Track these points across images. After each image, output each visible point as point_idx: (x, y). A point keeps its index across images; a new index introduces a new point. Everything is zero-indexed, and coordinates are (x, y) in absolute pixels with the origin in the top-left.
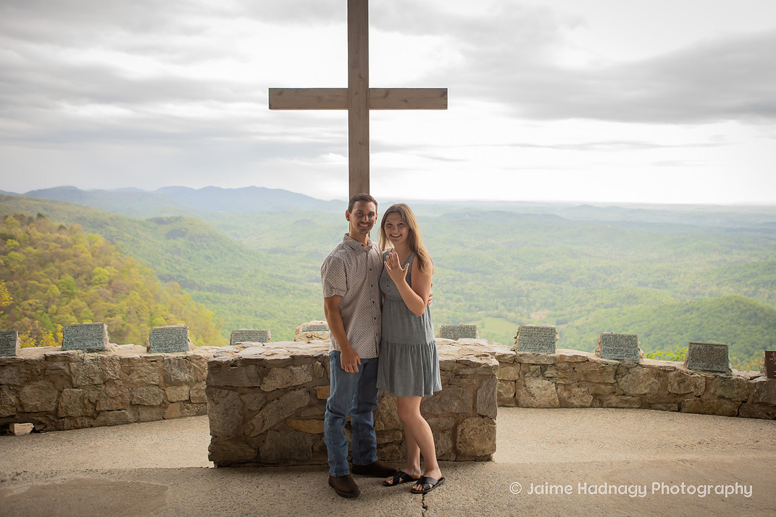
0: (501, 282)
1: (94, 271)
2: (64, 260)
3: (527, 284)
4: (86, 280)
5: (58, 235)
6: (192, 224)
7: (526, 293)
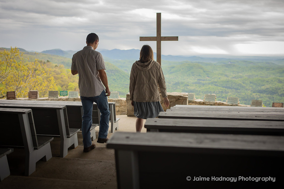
0: (244, 93)
1: (69, 84)
2: (57, 80)
3: (257, 95)
4: (66, 88)
5: (55, 69)
6: (108, 65)
7: (256, 99)
